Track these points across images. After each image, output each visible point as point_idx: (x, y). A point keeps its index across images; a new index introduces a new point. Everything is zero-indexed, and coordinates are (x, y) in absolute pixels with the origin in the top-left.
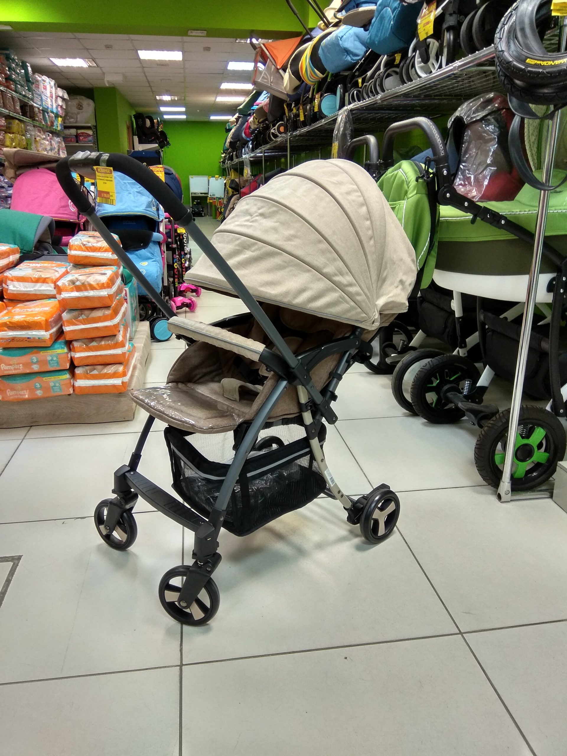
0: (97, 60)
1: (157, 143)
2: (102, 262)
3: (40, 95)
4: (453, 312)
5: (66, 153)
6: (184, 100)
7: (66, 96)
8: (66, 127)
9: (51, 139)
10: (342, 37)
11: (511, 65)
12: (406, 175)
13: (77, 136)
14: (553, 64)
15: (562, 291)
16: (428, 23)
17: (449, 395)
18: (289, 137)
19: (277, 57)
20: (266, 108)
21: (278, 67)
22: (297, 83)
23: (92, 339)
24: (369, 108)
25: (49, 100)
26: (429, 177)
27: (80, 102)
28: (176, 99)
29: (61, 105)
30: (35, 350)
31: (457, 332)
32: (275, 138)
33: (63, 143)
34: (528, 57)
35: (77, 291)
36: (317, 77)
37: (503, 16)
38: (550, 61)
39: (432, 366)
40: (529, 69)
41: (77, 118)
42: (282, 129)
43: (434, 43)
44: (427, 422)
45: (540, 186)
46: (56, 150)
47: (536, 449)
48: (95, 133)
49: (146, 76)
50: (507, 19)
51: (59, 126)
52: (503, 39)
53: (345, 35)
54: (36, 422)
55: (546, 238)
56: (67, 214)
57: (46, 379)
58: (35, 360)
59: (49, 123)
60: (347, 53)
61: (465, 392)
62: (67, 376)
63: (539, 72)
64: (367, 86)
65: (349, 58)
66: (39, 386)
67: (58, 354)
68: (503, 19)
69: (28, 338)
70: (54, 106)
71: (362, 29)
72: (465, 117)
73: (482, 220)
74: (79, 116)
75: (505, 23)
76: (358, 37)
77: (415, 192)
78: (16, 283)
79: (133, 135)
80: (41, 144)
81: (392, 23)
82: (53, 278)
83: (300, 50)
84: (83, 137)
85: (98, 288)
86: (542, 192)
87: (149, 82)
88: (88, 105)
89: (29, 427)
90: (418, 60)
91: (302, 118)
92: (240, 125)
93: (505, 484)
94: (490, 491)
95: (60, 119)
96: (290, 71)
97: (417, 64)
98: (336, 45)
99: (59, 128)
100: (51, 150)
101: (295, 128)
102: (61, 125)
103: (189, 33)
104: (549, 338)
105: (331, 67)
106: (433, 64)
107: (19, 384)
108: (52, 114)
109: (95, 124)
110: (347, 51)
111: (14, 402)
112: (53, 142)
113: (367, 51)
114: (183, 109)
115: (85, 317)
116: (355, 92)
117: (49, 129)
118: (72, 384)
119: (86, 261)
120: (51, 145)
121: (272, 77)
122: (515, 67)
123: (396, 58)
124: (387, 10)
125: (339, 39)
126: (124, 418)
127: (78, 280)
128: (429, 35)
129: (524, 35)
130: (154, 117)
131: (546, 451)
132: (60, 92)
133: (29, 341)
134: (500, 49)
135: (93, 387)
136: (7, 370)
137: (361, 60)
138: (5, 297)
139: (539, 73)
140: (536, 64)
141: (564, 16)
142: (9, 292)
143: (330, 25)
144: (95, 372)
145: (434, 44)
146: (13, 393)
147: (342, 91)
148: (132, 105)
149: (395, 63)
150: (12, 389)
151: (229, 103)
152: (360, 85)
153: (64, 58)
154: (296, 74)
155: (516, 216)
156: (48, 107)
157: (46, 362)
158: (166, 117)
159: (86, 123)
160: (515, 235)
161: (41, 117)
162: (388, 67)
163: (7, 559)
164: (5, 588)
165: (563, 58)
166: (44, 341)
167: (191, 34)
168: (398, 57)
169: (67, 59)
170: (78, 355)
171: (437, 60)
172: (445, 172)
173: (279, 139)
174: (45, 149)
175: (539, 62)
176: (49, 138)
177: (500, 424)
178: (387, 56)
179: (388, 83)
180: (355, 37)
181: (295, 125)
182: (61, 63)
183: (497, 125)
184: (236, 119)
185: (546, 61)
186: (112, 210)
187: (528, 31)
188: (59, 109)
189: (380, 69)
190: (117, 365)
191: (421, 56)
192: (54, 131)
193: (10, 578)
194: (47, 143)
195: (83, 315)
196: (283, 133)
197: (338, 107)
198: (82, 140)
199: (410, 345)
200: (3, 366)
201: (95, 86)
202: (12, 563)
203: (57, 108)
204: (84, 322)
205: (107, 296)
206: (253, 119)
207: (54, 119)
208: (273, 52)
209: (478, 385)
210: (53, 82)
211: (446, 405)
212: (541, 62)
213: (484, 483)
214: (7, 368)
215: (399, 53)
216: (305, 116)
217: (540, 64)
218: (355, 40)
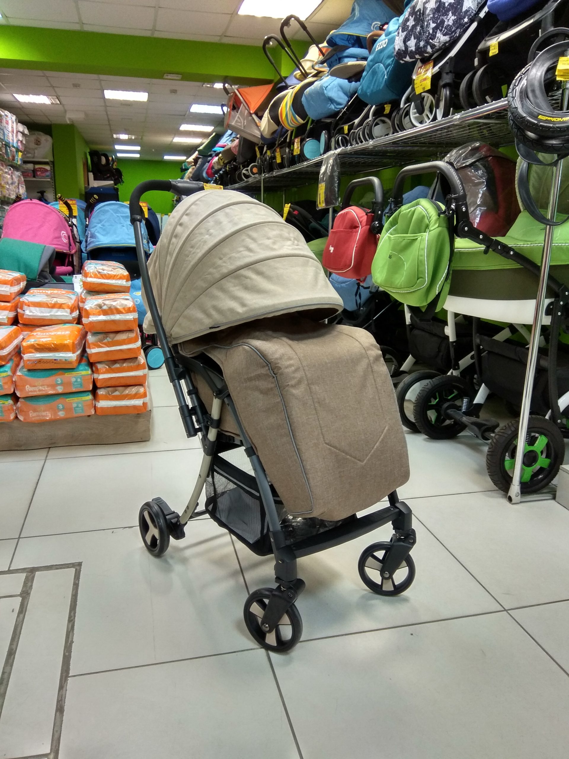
0: (61, 98)
1: (112, 180)
2: (116, 289)
3: (2, 130)
4: (448, 337)
5: (25, 187)
6: (142, 139)
7: (26, 132)
8: (25, 162)
9: (12, 173)
10: (327, 87)
11: (524, 120)
12: (426, 210)
13: (34, 171)
14: (561, 120)
15: (559, 314)
16: (425, 79)
17: (450, 411)
18: (262, 178)
19: (250, 102)
20: (234, 150)
21: (251, 112)
22: (275, 127)
23: (115, 362)
24: (357, 153)
25: (10, 135)
26: (449, 213)
27: (38, 138)
28: (133, 138)
29: (21, 140)
30: (61, 372)
31: (451, 356)
32: (246, 178)
33: (22, 178)
34: (539, 114)
35: (104, 315)
36: (297, 123)
37: (513, 79)
38: (559, 118)
39: (433, 386)
40: (541, 123)
41: (34, 153)
42: (255, 170)
43: (428, 97)
44: (428, 438)
45: (546, 222)
46: (16, 184)
47: (539, 454)
48: (52, 168)
49: (107, 115)
50: (518, 82)
51: (19, 160)
52: (515, 98)
53: (329, 85)
54: (55, 443)
55: (551, 267)
56: (61, 245)
57: (69, 400)
58: (59, 382)
59: (11, 157)
60: (331, 102)
61: (464, 409)
62: (90, 397)
63: (550, 126)
64: (356, 133)
65: (333, 107)
66: (62, 407)
67: (82, 375)
68: (514, 81)
69: (55, 360)
70: (15, 141)
71: (347, 81)
72: (455, 163)
73: (493, 250)
74: (36, 151)
75: (516, 85)
76: (341, 88)
77: (437, 225)
78: (32, 309)
79: (88, 171)
80: (4, 177)
81: (386, 77)
82: (69, 304)
83: (279, 97)
84: (40, 172)
85: (124, 311)
86: (548, 226)
87: (109, 120)
88: (46, 141)
89: (48, 449)
90: (413, 111)
91: (279, 160)
92: (200, 165)
93: (515, 488)
94: (500, 496)
95: (20, 154)
96: (269, 116)
97: (412, 115)
98: (320, 94)
99: (19, 163)
100: (12, 184)
101: (271, 169)
102: (21, 160)
103: (165, 77)
104: (548, 356)
105: (313, 114)
106: (427, 115)
107: (41, 405)
108: (14, 149)
109: (52, 160)
110: (331, 100)
111: (35, 423)
112: (13, 176)
113: (349, 101)
114: (138, 148)
115: (110, 340)
116: (340, 138)
117: (10, 163)
118: (94, 405)
119: (101, 288)
120: (12, 179)
121: (245, 121)
122: (528, 121)
123: (386, 108)
124: (379, 65)
125: (324, 88)
126: (141, 439)
127: (105, 304)
128: (426, 90)
129: (535, 96)
130: (109, 155)
131: (547, 457)
132: (21, 127)
133: (55, 363)
134: (514, 107)
135: (115, 407)
136: (31, 391)
137: (343, 108)
138: (20, 322)
139: (549, 128)
140: (546, 120)
141: (567, 81)
142: (25, 317)
143: (308, 76)
144: (117, 393)
145: (429, 99)
146: (35, 414)
147: (326, 136)
148: (87, 142)
149: (385, 113)
150: (35, 411)
151: (185, 144)
152: (346, 131)
153: (27, 94)
154: (275, 118)
155: (521, 248)
156: (9, 142)
157: (69, 384)
158: (119, 155)
159: (44, 158)
160: (521, 265)
161: (4, 151)
162: (377, 116)
163: (67, 565)
164: (75, 591)
165: (566, 116)
166: (70, 363)
167: (166, 77)
168: (388, 108)
169: (31, 95)
170: (101, 377)
171: (431, 112)
172: (464, 208)
173: (250, 180)
174: (7, 183)
175: (549, 118)
176: (10, 172)
177: (510, 432)
178: (376, 106)
179: (377, 130)
180: (339, 87)
181: (271, 166)
182: (23, 99)
183: (485, 171)
184: (193, 159)
185: (556, 117)
186: (106, 242)
187: (538, 92)
188: (19, 144)
189: (368, 117)
190: (138, 386)
191: (416, 107)
192: (15, 165)
193: (77, 582)
194: (9, 176)
195: (108, 338)
196: (257, 173)
197: (322, 151)
198: (40, 175)
199: (401, 369)
200: (28, 387)
201: (53, 122)
202: (75, 569)
203: (17, 143)
204: (109, 345)
205: (133, 319)
206: (218, 159)
207: (15, 153)
208: (246, 98)
209: (475, 402)
210: (14, 118)
211: (444, 420)
212: (552, 119)
213: (495, 488)
214: (32, 389)
215: (389, 104)
216: (282, 158)
217: (551, 120)
218: (338, 91)
